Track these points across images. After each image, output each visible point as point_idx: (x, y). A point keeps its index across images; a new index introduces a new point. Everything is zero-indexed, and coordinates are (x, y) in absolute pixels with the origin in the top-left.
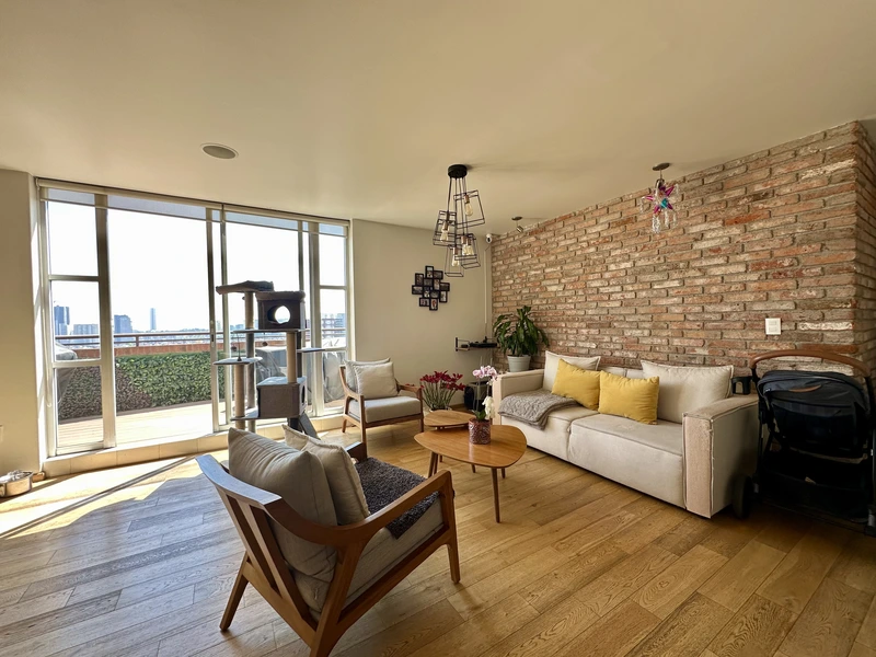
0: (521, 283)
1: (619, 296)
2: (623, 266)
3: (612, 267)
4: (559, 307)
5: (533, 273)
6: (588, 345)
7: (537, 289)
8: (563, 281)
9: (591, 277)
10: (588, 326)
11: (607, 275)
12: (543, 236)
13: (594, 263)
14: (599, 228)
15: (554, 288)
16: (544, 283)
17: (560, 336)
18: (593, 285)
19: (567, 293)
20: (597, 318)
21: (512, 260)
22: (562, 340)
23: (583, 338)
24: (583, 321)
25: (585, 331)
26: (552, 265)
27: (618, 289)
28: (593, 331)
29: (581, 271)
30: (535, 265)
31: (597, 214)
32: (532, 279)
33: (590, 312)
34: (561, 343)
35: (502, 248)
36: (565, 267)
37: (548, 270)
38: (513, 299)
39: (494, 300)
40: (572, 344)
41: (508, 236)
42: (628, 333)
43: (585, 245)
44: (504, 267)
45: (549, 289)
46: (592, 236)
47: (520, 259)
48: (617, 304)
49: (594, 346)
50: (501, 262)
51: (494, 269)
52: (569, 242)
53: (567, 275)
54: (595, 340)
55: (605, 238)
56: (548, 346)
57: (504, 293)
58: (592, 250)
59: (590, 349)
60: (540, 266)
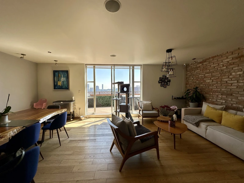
0: (196, 79)
1: (236, 84)
2: (238, 73)
3: (234, 74)
4: (210, 87)
5: (200, 76)
6: (221, 101)
7: (202, 81)
8: (212, 78)
9: (224, 77)
10: (222, 95)
11: (231, 77)
12: (205, 64)
13: (225, 72)
14: (228, 60)
15: (208, 81)
16: (205, 79)
17: (210, 97)
18: (224, 80)
19: (213, 83)
20: (226, 92)
21: (193, 72)
22: (211, 98)
23: (220, 98)
24: (220, 93)
25: (220, 96)
26: (208, 73)
27: (236, 82)
28: (224, 96)
29: (220, 75)
30: (201, 73)
31: (227, 55)
32: (200, 78)
33: (223, 90)
34: (210, 100)
35: (190, 68)
36: (213, 74)
37: (206, 75)
38: (193, 84)
39: (186, 84)
40: (215, 100)
41: (192, 64)
42: (240, 98)
43: (221, 66)
44: (190, 74)
45: (206, 81)
46: (225, 63)
47: (196, 71)
48: (235, 87)
49: (224, 101)
50: (189, 72)
51: (186, 75)
52: (215, 65)
53: (214, 77)
54: (224, 100)
55: (230, 63)
56: (205, 100)
57: (190, 82)
58: (225, 68)
59: (222, 103)
60: (203, 73)
